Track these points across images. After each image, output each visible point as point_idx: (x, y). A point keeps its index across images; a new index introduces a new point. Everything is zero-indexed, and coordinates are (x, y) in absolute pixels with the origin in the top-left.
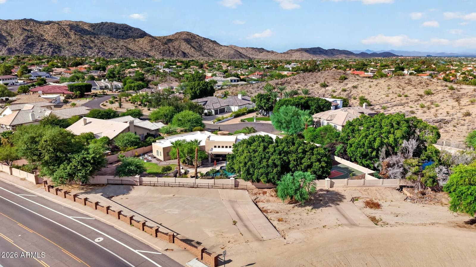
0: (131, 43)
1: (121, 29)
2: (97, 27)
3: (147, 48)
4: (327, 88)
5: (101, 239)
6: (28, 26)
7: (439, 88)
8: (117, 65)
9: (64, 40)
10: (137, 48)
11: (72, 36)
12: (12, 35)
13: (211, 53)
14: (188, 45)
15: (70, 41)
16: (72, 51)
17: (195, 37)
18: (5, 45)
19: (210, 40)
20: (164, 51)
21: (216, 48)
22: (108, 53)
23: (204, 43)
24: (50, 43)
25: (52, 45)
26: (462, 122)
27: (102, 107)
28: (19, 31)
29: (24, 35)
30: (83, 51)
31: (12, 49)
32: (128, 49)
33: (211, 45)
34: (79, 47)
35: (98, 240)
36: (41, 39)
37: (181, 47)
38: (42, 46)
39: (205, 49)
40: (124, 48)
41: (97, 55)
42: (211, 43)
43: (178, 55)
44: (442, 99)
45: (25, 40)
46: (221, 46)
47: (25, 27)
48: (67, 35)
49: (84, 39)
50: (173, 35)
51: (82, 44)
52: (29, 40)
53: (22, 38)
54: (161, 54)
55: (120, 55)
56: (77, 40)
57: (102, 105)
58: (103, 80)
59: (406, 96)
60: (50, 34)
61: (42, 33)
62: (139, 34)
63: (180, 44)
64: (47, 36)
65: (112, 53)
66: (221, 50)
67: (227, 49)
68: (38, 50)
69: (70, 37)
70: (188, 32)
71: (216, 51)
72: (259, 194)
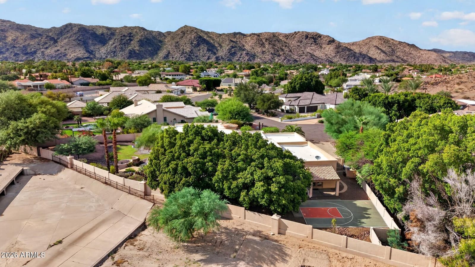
0: (317, 51)
1: (311, 37)
2: (290, 36)
3: (332, 54)
6: (235, 38)
9: (259, 50)
10: (322, 55)
11: (266, 46)
12: (222, 46)
13: (405, 58)
14: (378, 50)
15: (264, 50)
16: (264, 59)
17: (389, 41)
18: (215, 54)
19: (406, 43)
20: (349, 57)
21: (412, 52)
22: (294, 60)
23: (398, 47)
24: (248, 52)
25: (248, 54)
28: (227, 43)
29: (230, 45)
30: (272, 59)
31: (219, 57)
32: (312, 55)
33: (407, 49)
34: (270, 55)
36: (242, 49)
37: (369, 52)
38: (241, 55)
39: (398, 54)
40: (309, 55)
41: (283, 62)
42: (408, 47)
43: (364, 60)
45: (230, 50)
46: (421, 49)
47: (232, 39)
48: (263, 45)
49: (276, 48)
50: (363, 41)
51: (273, 52)
52: (232, 49)
53: (228, 48)
54: (345, 60)
55: (304, 62)
56: (269, 49)
60: (250, 44)
61: (244, 43)
62: (327, 41)
63: (369, 49)
64: (247, 46)
65: (297, 60)
66: (418, 55)
67: (427, 53)
68: (237, 58)
69: (264, 47)
70: (381, 37)
71: (412, 56)
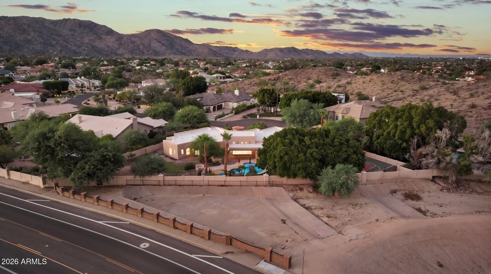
0: (97, 41)
1: (85, 26)
2: (59, 23)
3: (115, 46)
4: (321, 84)
5: (147, 245)
7: (432, 83)
8: (86, 63)
9: (22, 38)
10: (103, 46)
13: (184, 51)
14: (159, 43)
15: (29, 38)
17: (166, 35)
20: (133, 49)
21: (188, 46)
22: (73, 51)
23: (175, 41)
26: (470, 114)
27: (85, 105)
30: (45, 49)
32: (93, 47)
33: (183, 43)
34: (39, 45)
35: (144, 246)
37: (151, 45)
39: (177, 47)
41: (61, 53)
42: (183, 41)
43: (149, 53)
44: (439, 94)
46: (196, 44)
51: (42, 41)
54: (131, 53)
56: (36, 37)
57: (85, 103)
58: (78, 77)
59: (402, 91)
62: (105, 31)
63: (150, 42)
65: (76, 51)
66: (194, 48)
67: (200, 47)
71: (188, 49)
72: (296, 190)
